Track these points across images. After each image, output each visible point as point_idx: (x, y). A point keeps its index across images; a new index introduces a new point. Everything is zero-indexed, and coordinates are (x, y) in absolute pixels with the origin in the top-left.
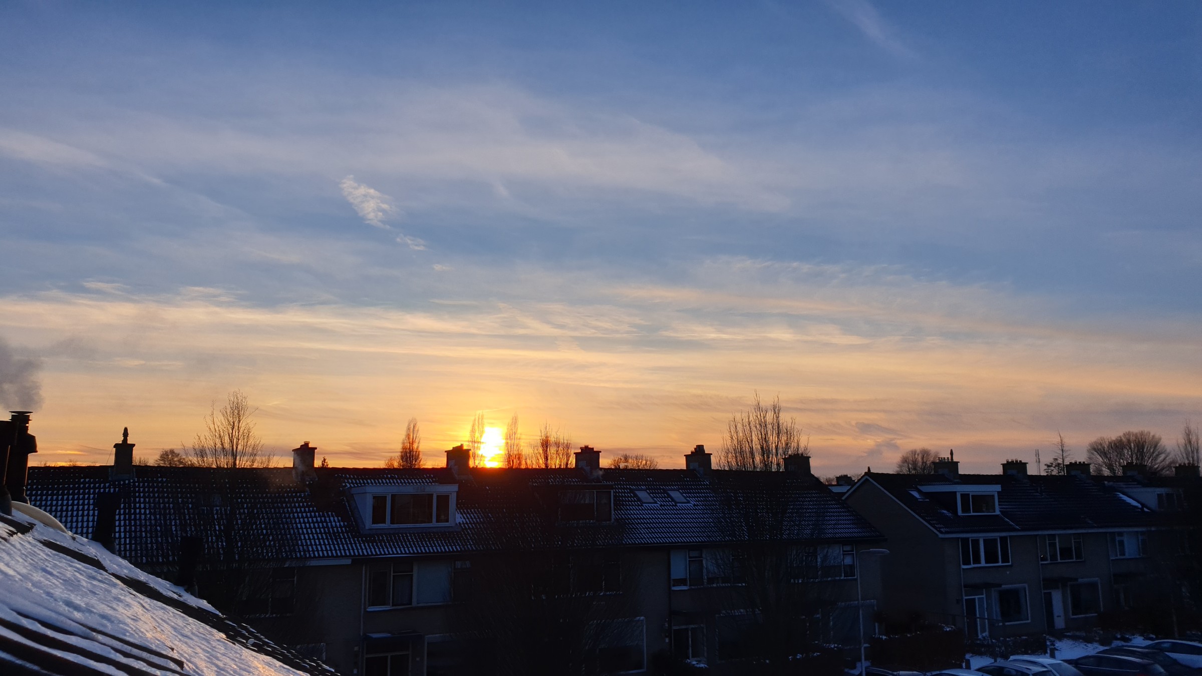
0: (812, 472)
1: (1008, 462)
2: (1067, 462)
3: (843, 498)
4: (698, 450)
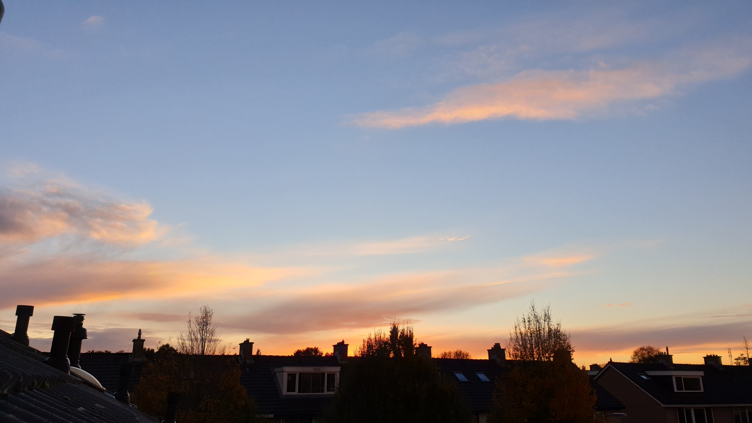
0: (573, 362)
1: (707, 356)
2: (750, 357)
3: (594, 379)
4: (496, 346)
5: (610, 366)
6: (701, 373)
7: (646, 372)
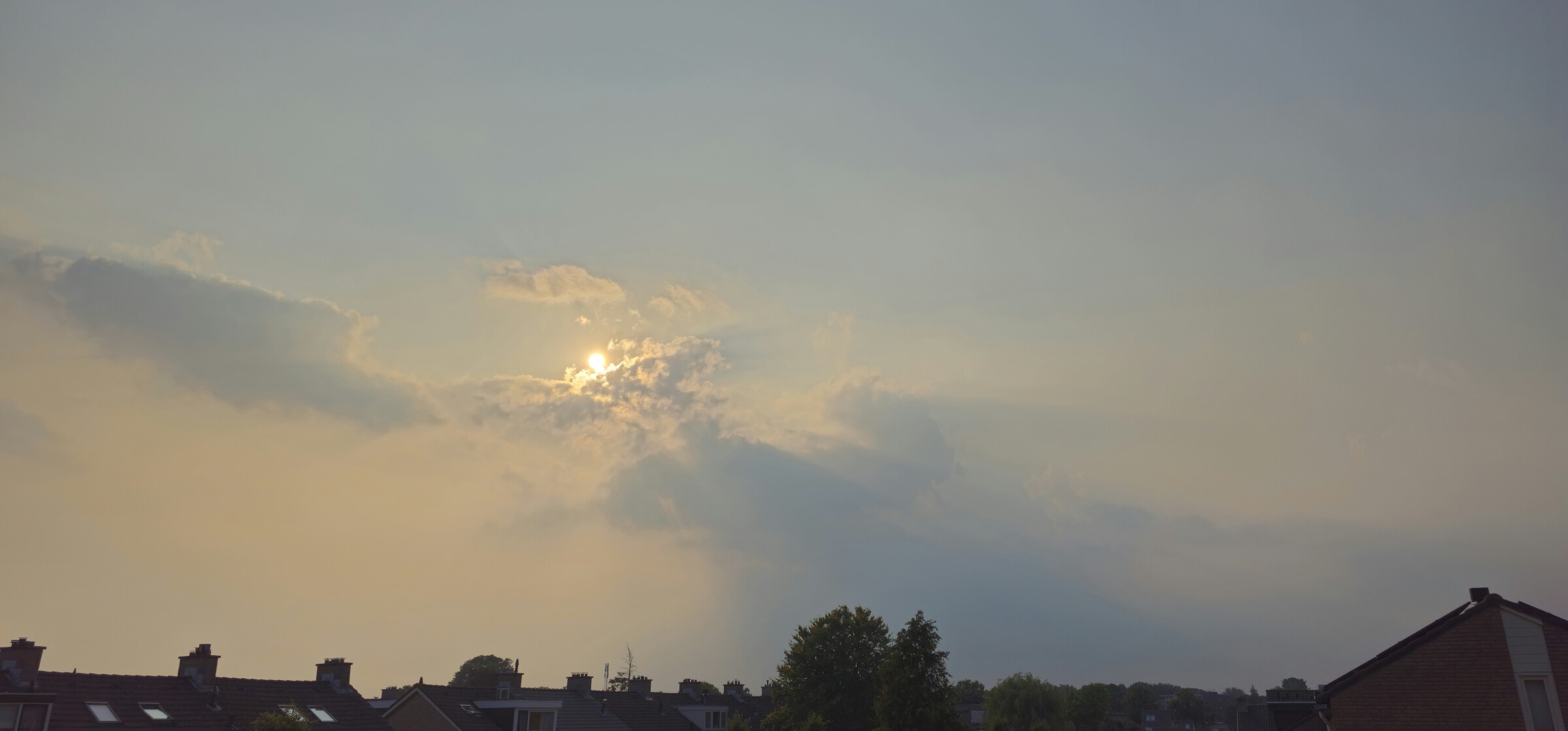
0: (351, 683)
1: (573, 675)
2: (631, 678)
3: (384, 716)
4: (201, 650)
5: (417, 693)
6: (558, 704)
7: (474, 702)
